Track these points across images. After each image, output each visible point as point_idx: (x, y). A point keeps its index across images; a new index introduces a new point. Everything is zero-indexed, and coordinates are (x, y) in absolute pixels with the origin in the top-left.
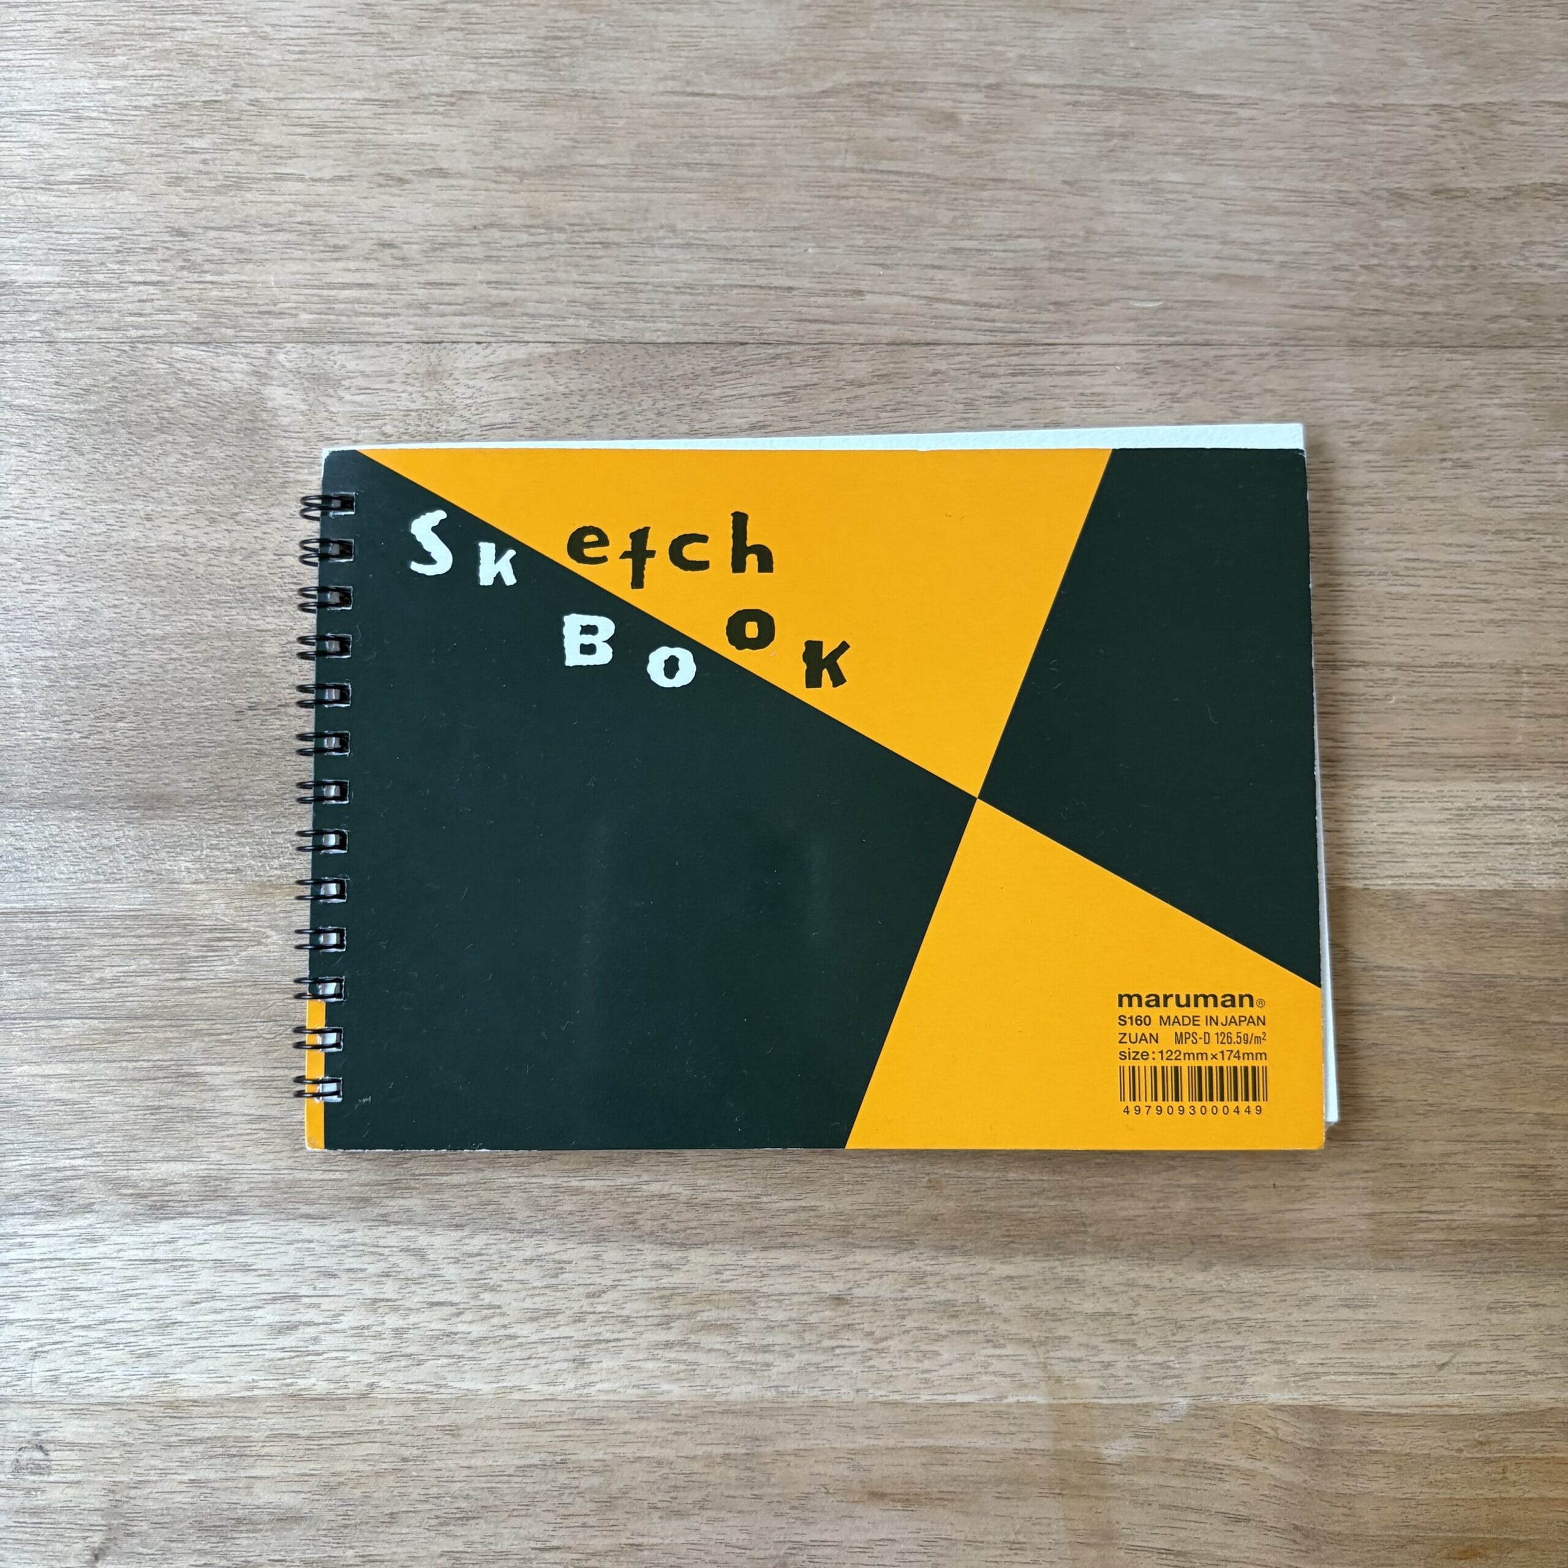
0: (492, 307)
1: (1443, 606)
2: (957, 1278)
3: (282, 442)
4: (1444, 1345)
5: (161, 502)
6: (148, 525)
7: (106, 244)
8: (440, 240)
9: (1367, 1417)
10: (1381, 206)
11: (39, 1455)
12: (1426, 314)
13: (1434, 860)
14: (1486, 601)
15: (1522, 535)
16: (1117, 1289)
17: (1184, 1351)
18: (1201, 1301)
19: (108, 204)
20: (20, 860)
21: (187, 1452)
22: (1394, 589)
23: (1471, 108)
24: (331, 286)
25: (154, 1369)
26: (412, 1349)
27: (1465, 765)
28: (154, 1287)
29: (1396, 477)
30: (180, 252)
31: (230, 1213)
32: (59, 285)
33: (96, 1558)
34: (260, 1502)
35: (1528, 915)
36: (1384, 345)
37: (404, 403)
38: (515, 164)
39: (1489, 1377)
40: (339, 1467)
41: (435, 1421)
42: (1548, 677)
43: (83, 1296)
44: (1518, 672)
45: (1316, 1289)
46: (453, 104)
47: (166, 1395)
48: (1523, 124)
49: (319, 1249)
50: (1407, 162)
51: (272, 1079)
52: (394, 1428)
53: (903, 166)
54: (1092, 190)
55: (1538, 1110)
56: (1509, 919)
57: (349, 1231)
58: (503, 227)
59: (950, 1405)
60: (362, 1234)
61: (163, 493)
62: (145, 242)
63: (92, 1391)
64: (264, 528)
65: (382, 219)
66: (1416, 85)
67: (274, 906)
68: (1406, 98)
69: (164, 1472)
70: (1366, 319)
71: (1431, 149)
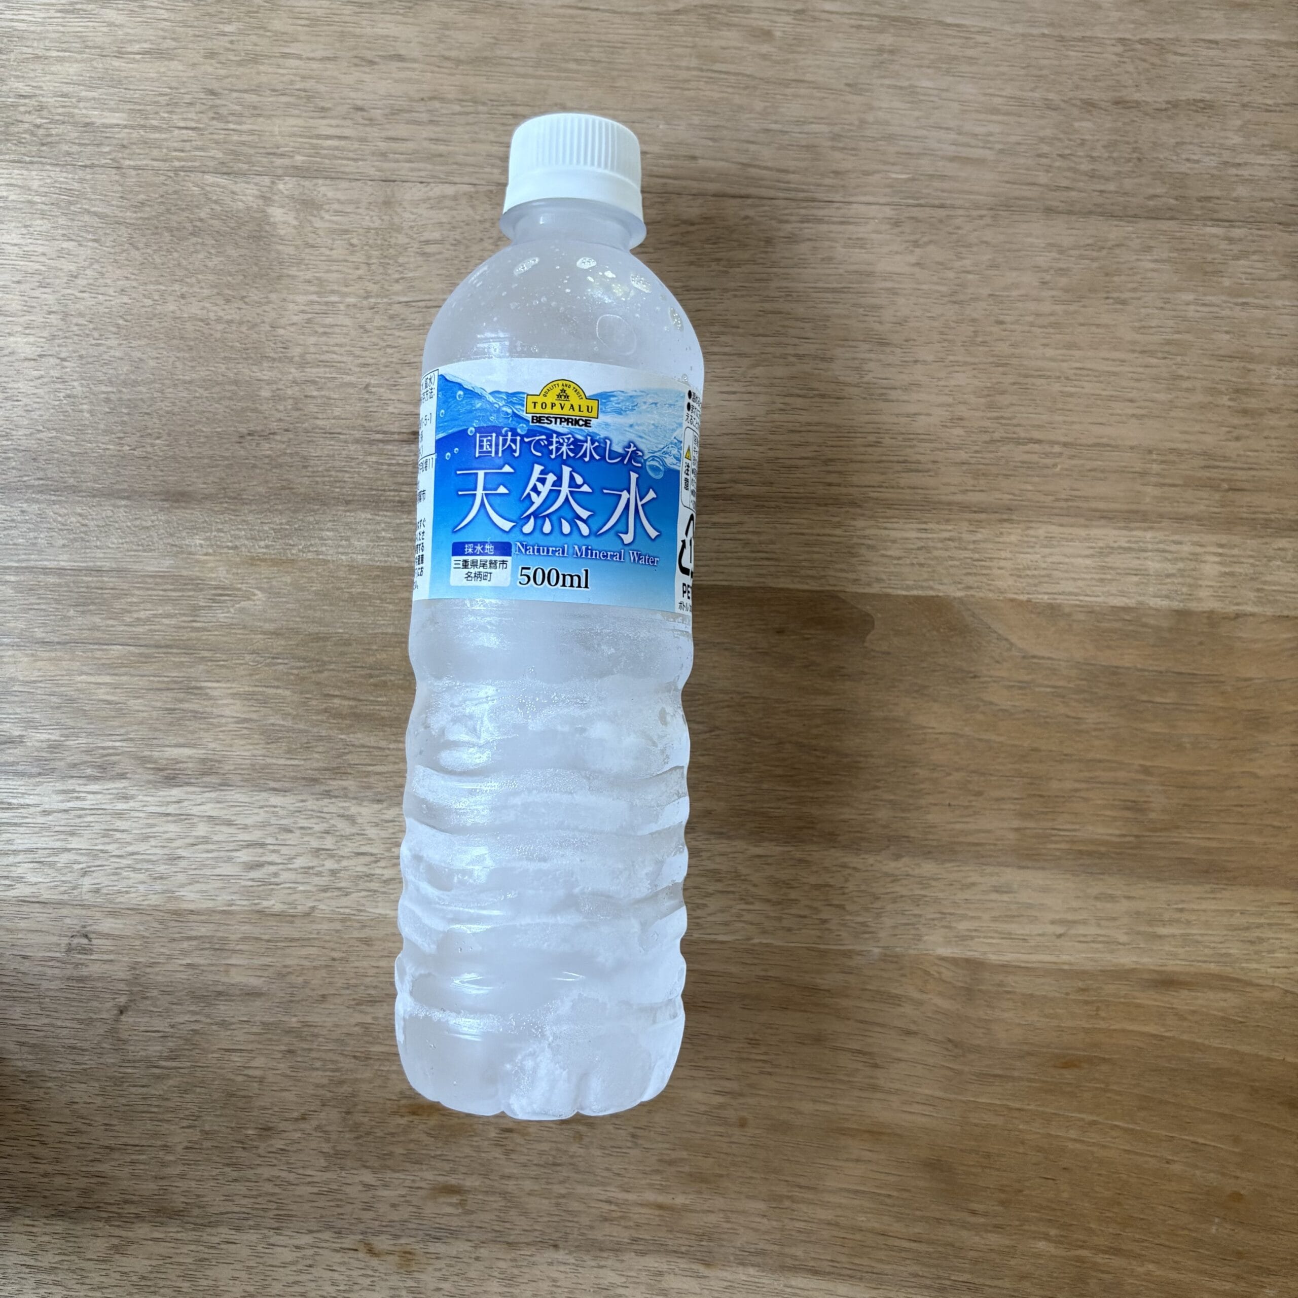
0: (433, 157)
1: (1099, 402)
2: (722, 854)
3: (280, 247)
4: (1062, 922)
5: (192, 286)
6: (183, 301)
7: (160, 98)
8: (397, 107)
9: (1005, 968)
10: (1075, 112)
11: (85, 941)
12: (1101, 191)
13: (1080, 583)
14: (1131, 401)
15: (1160, 355)
16: (834, 869)
17: (878, 915)
18: (893, 881)
19: (162, 70)
20: (85, 533)
21: (185, 945)
22: (1067, 389)
23: (1146, 42)
24: (318, 137)
25: (165, 888)
26: (342, 884)
27: (1107, 517)
28: (166, 832)
29: (1072, 308)
30: (212, 107)
31: (221, 785)
32: (125, 127)
33: (121, 1012)
34: (233, 982)
35: (1145, 625)
36: (1070, 213)
37: (366, 223)
38: (453, 54)
39: (1093, 945)
40: (288, 962)
41: (356, 934)
42: (1171, 457)
43: (118, 835)
44: (1150, 452)
45: (975, 878)
46: (410, 8)
47: (172, 906)
48: (1182, 55)
49: (281, 812)
50: (1096, 79)
51: (254, 693)
52: (327, 938)
53: (731, 68)
54: (867, 91)
55: (1142, 762)
56: (1131, 628)
57: (303, 801)
58: (442, 100)
59: (713, 942)
60: (311, 804)
61: (194, 280)
62: (188, 98)
63: (122, 899)
64: (266, 308)
65: (357, 90)
66: (1107, 24)
67: (260, 574)
68: (1099, 32)
69: (170, 957)
70: (1057, 194)
71: (1114, 71)
